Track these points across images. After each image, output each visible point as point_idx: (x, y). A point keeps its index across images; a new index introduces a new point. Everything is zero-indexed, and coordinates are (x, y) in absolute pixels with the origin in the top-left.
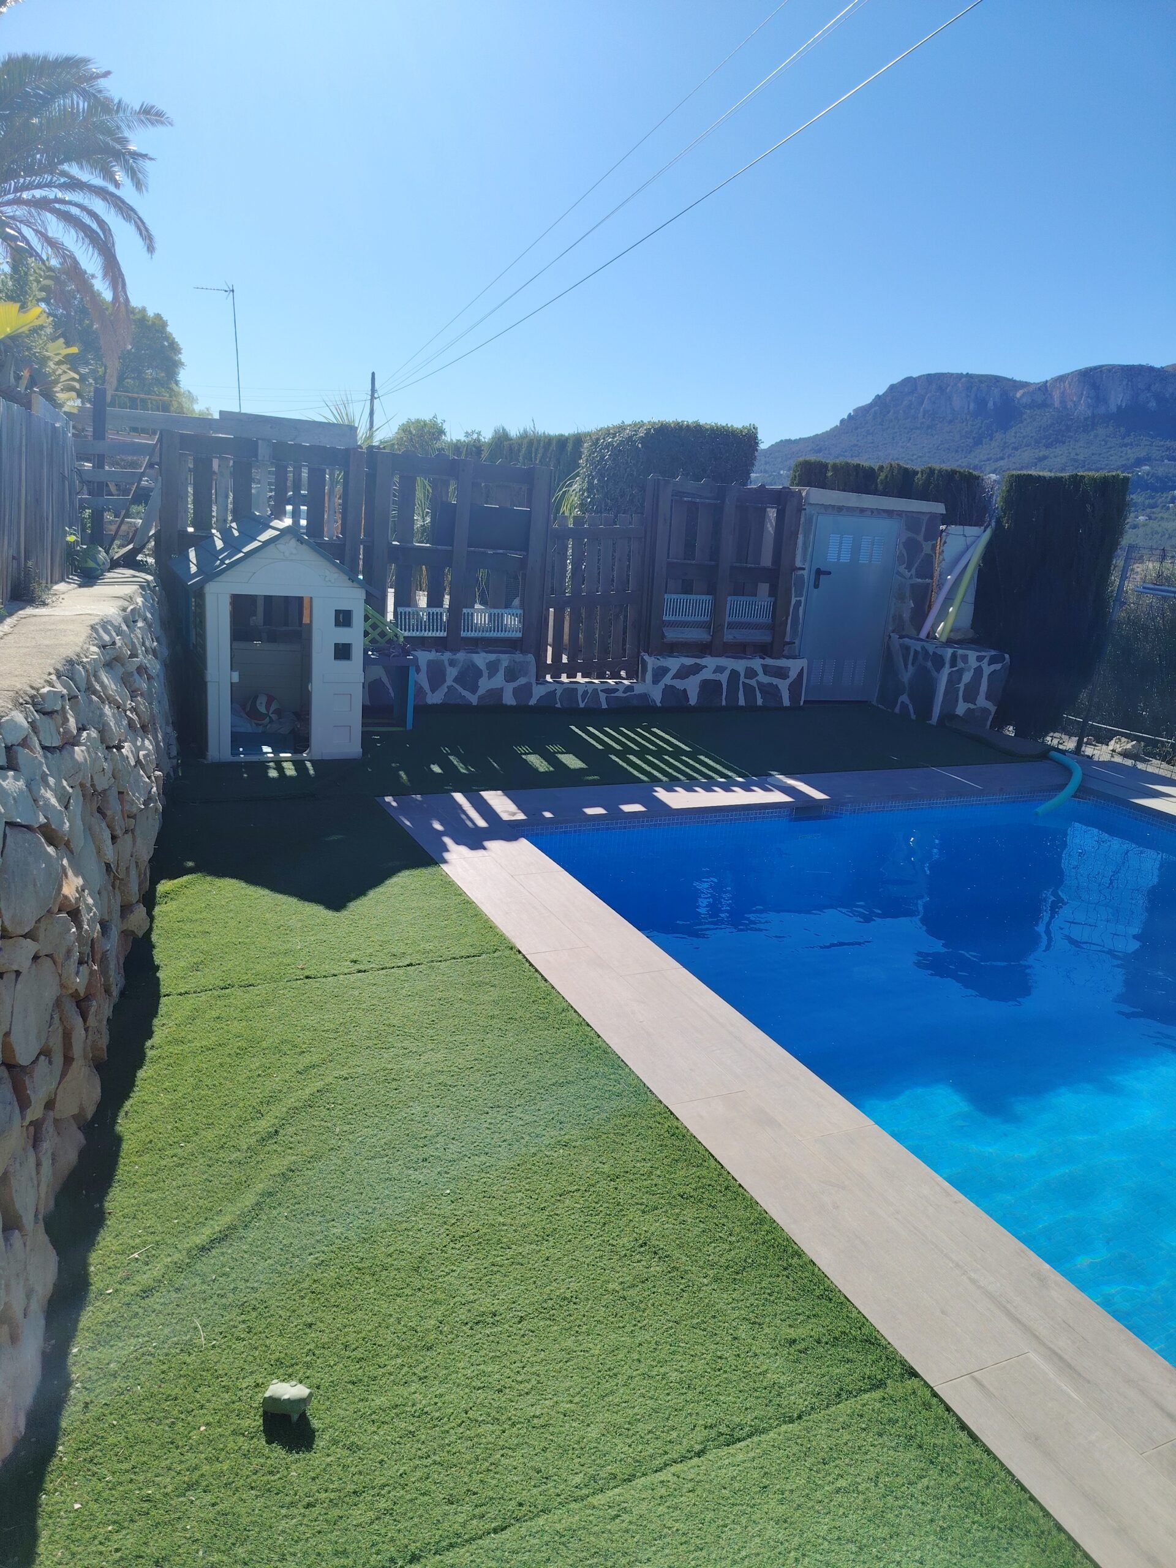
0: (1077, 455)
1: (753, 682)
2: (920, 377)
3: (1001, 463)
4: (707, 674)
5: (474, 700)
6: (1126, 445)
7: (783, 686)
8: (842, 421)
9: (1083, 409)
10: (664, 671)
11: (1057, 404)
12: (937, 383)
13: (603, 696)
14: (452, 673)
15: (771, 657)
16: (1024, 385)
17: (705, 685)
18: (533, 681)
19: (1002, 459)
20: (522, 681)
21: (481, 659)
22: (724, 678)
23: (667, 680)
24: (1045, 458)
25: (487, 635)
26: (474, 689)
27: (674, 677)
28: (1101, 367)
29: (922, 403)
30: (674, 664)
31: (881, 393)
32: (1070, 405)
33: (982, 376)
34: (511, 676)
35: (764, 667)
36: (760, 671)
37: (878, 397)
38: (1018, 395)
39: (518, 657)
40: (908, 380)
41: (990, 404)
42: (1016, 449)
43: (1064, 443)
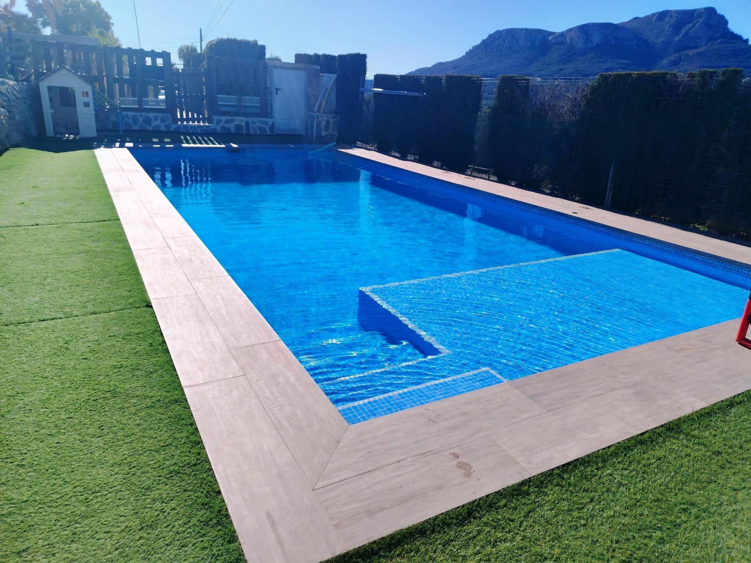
0: (578, 67)
1: (255, 126)
2: (503, 30)
3: (542, 72)
4: (236, 123)
5: (150, 129)
6: (600, 62)
7: (267, 128)
8: (467, 53)
9: (580, 45)
10: (221, 121)
11: (568, 42)
12: (511, 33)
13: (198, 129)
14: (141, 120)
15: (261, 117)
16: (553, 33)
17: (237, 126)
18: (172, 123)
19: (543, 70)
20: (167, 123)
21: (151, 115)
22: (243, 124)
23: (222, 124)
24: (562, 69)
25: (153, 107)
26: (150, 125)
27: (225, 123)
28: (589, 24)
29: (504, 43)
30: (224, 118)
31: (485, 39)
32: (574, 43)
33: (533, 29)
34: (162, 121)
35: (259, 121)
36: (257, 122)
37: (483, 40)
38: (550, 38)
39: (165, 114)
40: (498, 32)
41: (537, 43)
42: (549, 65)
43: (572, 61)
